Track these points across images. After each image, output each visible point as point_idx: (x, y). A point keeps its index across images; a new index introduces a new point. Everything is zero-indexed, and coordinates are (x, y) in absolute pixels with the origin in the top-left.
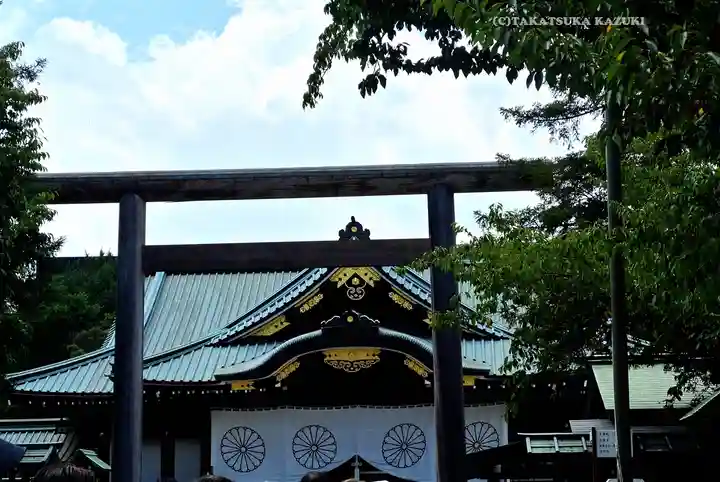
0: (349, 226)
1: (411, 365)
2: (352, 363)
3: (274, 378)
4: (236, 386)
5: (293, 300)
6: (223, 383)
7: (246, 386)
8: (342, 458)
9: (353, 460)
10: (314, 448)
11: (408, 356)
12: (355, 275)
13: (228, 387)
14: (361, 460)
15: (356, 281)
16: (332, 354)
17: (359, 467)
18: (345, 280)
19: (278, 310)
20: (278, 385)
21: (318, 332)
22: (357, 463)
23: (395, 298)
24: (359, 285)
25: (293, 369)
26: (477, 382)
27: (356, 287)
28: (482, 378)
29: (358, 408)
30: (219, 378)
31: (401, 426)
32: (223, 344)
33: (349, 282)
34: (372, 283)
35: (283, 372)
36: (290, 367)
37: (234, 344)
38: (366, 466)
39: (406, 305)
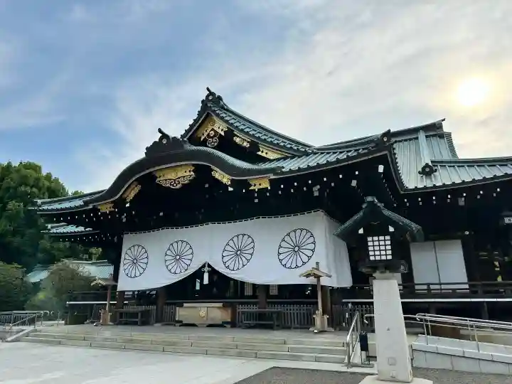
0: (207, 96)
1: (217, 176)
2: (175, 180)
3: (124, 200)
4: (103, 209)
6: (91, 206)
7: (109, 208)
9: (204, 266)
10: (178, 258)
11: (216, 169)
12: (213, 130)
13: (99, 210)
14: (209, 266)
15: (212, 133)
16: (161, 174)
17: (208, 272)
18: (206, 134)
20: (128, 205)
22: (206, 269)
23: (238, 140)
24: (215, 136)
25: (137, 189)
27: (212, 138)
29: (210, 225)
31: (238, 236)
33: (208, 135)
34: (223, 134)
35: (130, 194)
38: (213, 272)
39: (245, 144)
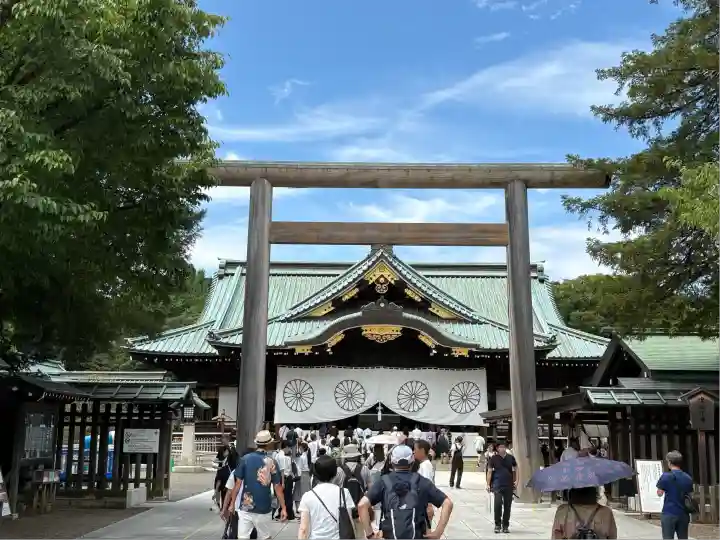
1: (423, 339)
2: (382, 336)
3: (326, 345)
4: (299, 350)
5: (339, 291)
6: (289, 347)
7: (306, 350)
8: (369, 404)
9: (377, 405)
10: (350, 396)
11: (422, 332)
12: (382, 276)
13: (294, 350)
14: (382, 405)
15: (382, 280)
16: (368, 329)
17: (382, 410)
18: (374, 279)
19: (328, 298)
20: (329, 350)
21: (359, 314)
22: (380, 408)
23: (408, 292)
24: (384, 283)
25: (340, 339)
26: (470, 353)
27: (382, 284)
28: (474, 350)
29: (382, 369)
30: (287, 344)
31: (411, 382)
32: (288, 320)
33: (377, 280)
34: (393, 282)
35: (333, 341)
36: (338, 337)
37: (296, 321)
38: (386, 410)
39: (416, 298)
